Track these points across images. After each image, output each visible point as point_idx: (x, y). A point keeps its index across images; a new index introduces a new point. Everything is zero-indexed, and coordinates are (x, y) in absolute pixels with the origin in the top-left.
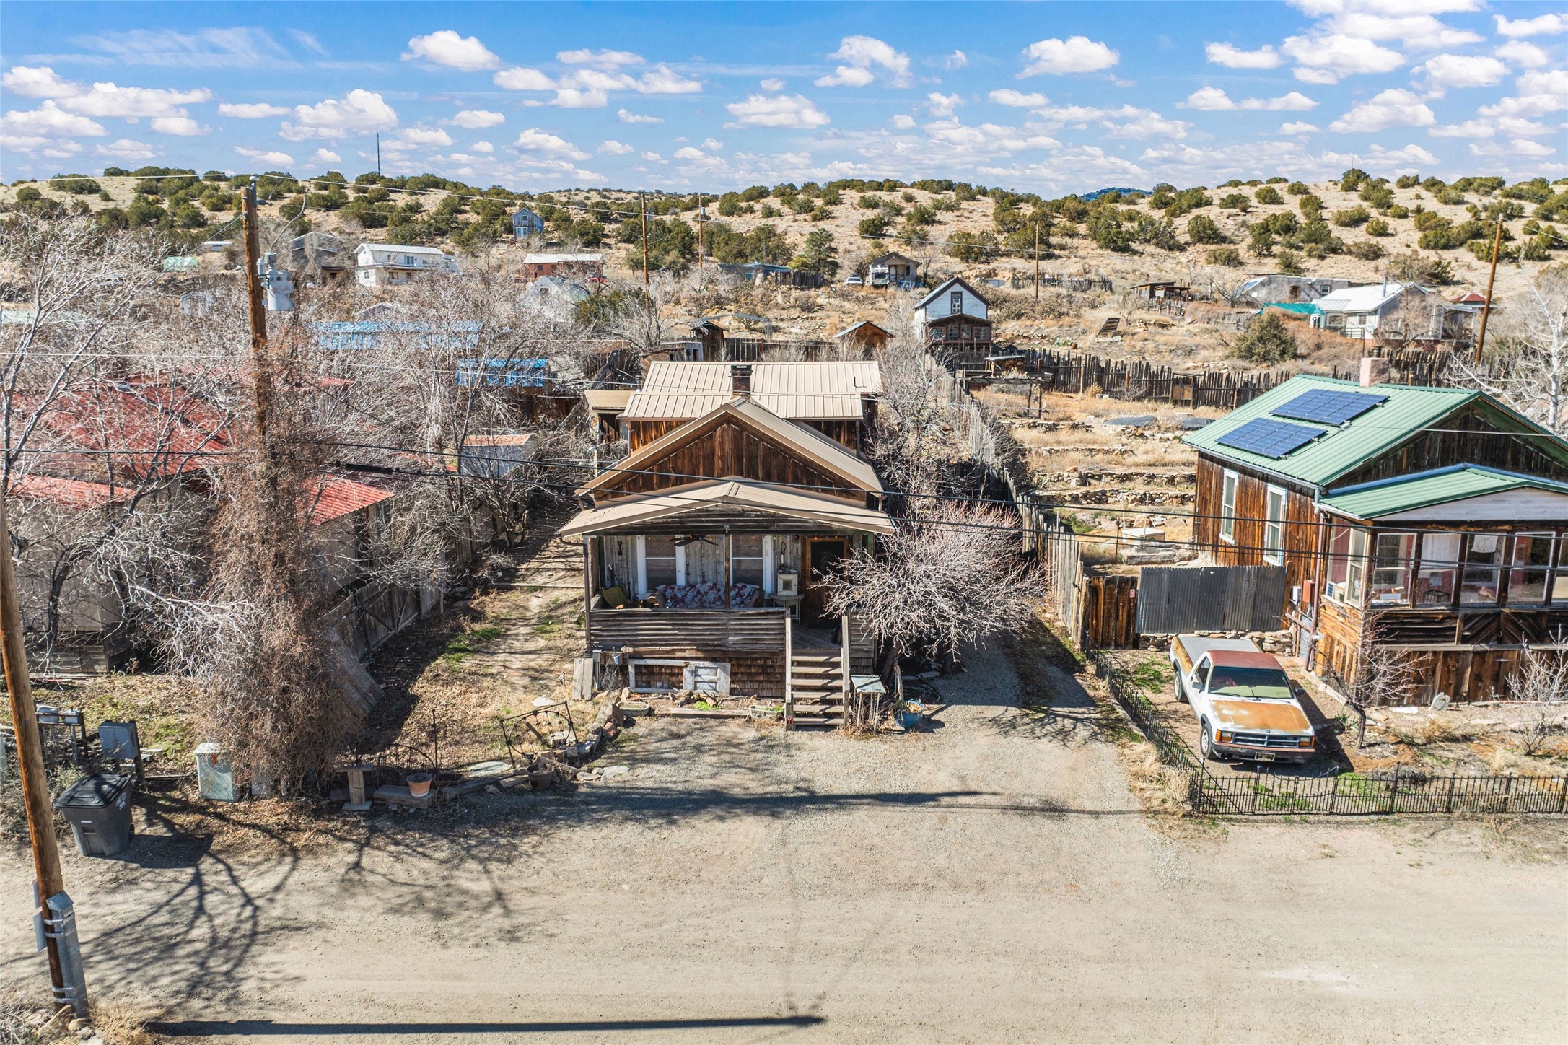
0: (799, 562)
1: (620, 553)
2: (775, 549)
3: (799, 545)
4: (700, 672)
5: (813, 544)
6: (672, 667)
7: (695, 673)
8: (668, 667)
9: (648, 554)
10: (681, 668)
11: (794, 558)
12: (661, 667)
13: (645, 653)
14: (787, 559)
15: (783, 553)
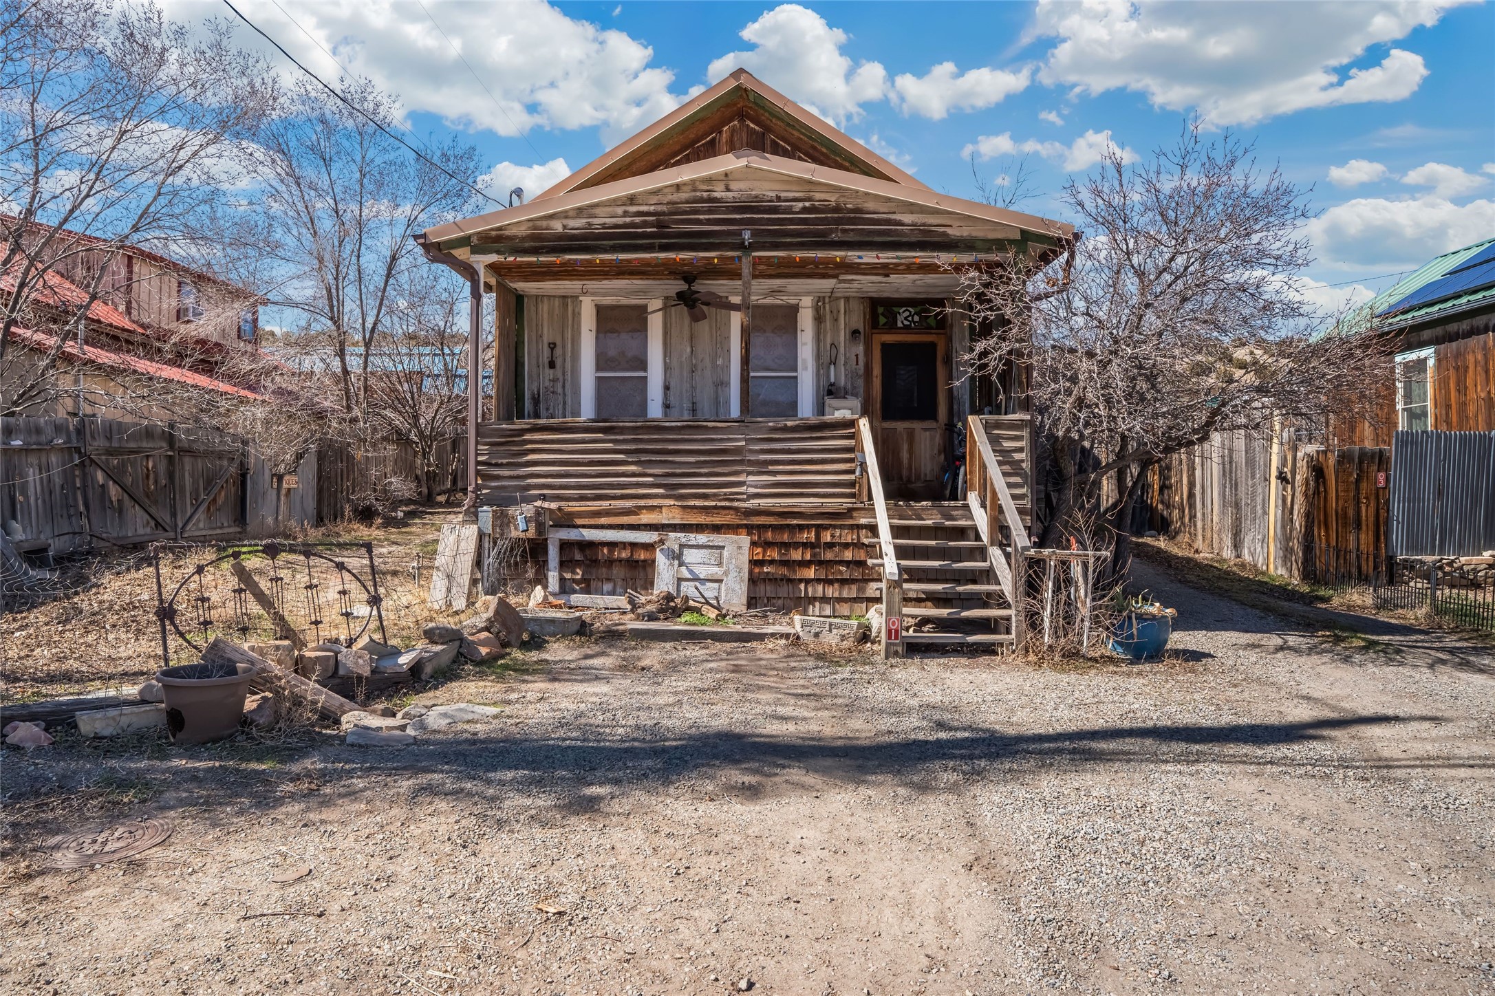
0: (860, 383)
1: (552, 365)
2: (818, 356)
3: (860, 349)
4: (690, 556)
5: (885, 347)
6: (634, 545)
7: (677, 557)
8: (624, 545)
9: (599, 368)
10: (649, 547)
11: (853, 375)
12: (612, 545)
13: (581, 515)
14: (838, 375)
15: (834, 362)
